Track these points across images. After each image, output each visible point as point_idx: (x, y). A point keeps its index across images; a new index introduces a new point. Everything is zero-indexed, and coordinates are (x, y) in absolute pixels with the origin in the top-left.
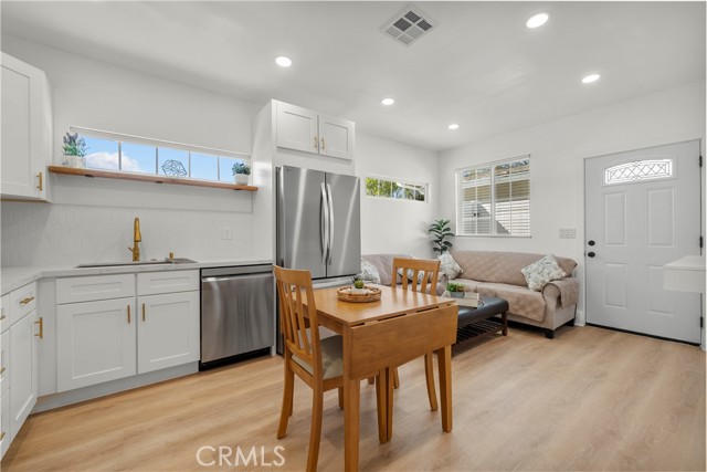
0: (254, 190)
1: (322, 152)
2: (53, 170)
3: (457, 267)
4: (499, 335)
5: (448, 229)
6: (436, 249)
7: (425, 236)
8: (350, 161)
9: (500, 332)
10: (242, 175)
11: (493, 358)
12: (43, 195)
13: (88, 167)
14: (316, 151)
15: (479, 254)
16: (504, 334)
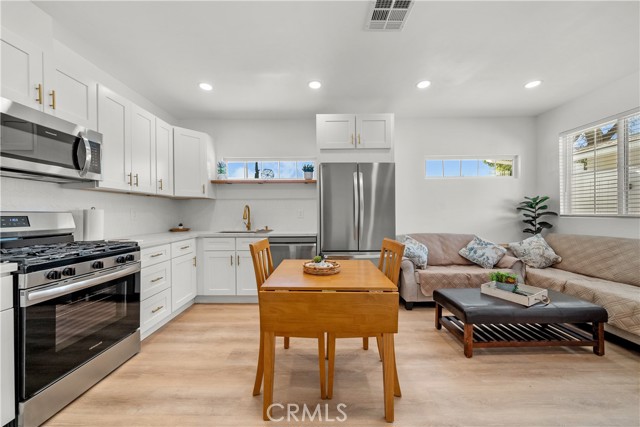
0: (315, 182)
1: (359, 146)
2: (213, 182)
3: (551, 254)
4: (587, 351)
5: (544, 207)
6: (527, 231)
7: (513, 215)
8: (389, 149)
9: (591, 348)
10: (309, 173)
11: (540, 375)
12: (206, 196)
13: (229, 179)
14: (353, 147)
15: (591, 240)
16: (598, 351)
